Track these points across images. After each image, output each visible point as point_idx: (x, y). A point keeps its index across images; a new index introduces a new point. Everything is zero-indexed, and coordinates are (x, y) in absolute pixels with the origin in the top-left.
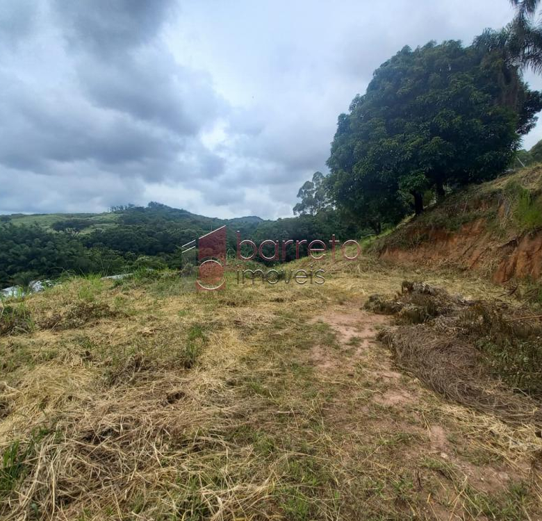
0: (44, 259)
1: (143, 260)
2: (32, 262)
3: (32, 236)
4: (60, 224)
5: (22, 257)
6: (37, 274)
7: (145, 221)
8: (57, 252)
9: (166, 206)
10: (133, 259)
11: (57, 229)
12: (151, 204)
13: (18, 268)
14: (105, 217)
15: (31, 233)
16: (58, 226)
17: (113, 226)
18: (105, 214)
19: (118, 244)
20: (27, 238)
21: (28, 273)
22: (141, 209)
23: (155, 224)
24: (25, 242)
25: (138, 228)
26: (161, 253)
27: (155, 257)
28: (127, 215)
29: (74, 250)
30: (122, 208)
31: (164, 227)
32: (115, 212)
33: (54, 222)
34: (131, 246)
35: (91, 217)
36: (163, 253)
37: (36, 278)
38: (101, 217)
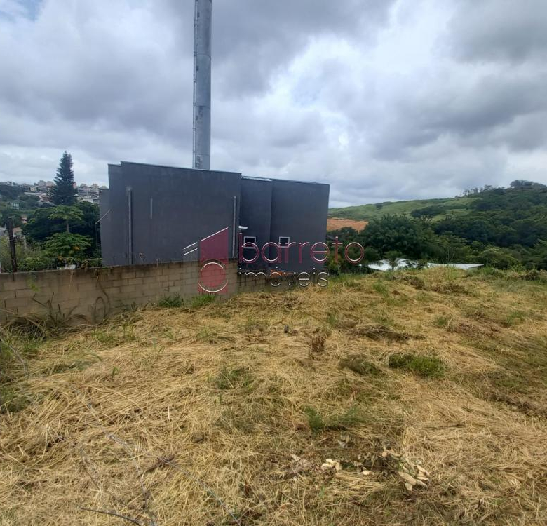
0: (406, 242)
1: (491, 251)
2: (398, 244)
3: (400, 224)
4: (417, 211)
5: (392, 240)
6: (401, 253)
7: (501, 206)
8: (415, 238)
9: (536, 184)
10: (480, 248)
11: (415, 216)
12: (516, 183)
13: (389, 247)
14: (458, 202)
15: (400, 223)
16: (416, 214)
17: (464, 212)
18: (457, 198)
19: (465, 232)
20: (397, 225)
21: (395, 252)
22: (500, 192)
23: (514, 210)
24: (395, 228)
25: (492, 215)
26: (516, 245)
27: (507, 249)
28: (481, 199)
29: (428, 237)
30: (476, 190)
31: (528, 213)
32: (468, 196)
33: (413, 209)
34: (480, 235)
35: (443, 202)
36: (520, 245)
37: (400, 257)
38: (453, 202)
